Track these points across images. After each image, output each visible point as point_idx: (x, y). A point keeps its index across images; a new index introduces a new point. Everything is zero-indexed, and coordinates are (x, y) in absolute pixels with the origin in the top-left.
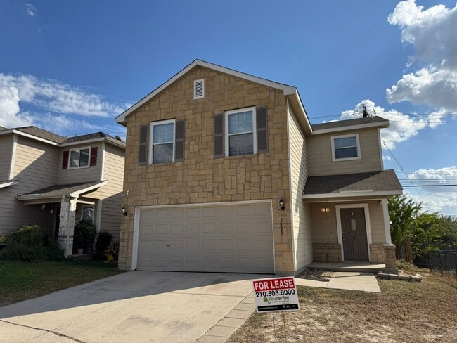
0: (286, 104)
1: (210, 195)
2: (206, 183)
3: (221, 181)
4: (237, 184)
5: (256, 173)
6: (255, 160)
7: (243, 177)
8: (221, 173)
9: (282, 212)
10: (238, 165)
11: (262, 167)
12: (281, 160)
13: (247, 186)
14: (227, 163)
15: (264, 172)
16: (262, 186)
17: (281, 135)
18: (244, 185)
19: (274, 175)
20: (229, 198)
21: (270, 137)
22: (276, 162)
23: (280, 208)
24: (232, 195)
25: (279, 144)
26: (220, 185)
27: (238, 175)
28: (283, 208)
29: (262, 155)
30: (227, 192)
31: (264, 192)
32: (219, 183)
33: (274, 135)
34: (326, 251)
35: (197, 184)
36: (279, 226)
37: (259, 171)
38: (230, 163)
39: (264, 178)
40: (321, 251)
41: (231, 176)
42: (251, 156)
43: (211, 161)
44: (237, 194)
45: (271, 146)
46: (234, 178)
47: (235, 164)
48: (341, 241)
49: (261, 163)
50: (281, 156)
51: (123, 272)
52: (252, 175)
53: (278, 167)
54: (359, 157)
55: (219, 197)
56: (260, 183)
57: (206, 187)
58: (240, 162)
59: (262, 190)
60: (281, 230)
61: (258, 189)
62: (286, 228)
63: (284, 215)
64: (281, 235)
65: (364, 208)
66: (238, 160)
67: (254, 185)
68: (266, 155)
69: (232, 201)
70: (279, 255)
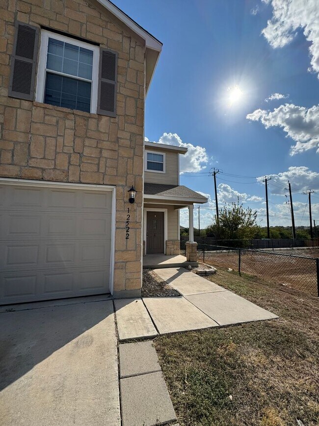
3: (20, 140)
4: (56, 153)
5: (93, 143)
6: (92, 123)
7: (69, 143)
8: (22, 127)
9: (130, 206)
10: (61, 123)
11: (105, 137)
12: (132, 134)
13: (75, 160)
14: (38, 111)
15: (106, 145)
16: (102, 165)
17: (136, 99)
18: (70, 157)
19: (122, 152)
20: (39, 174)
21: (118, 97)
22: (126, 135)
23: (127, 200)
24: (43, 170)
25: (131, 111)
26: (18, 147)
27: (60, 139)
28: (132, 200)
29: (104, 119)
30: (32, 163)
31: (104, 174)
32: (16, 143)
33: (126, 97)
36: (124, 225)
37: (99, 141)
39: (105, 154)
41: (45, 137)
42: (86, 114)
44: (55, 169)
45: (119, 110)
47: (54, 120)
49: (102, 130)
50: (134, 129)
52: (87, 143)
53: (128, 143)
54: (164, 172)
56: (99, 159)
58: (65, 118)
59: (102, 170)
60: (127, 231)
61: (95, 168)
62: (135, 228)
63: (133, 210)
64: (127, 238)
65: (164, 212)
66: (62, 115)
67: (88, 160)
68: (112, 120)
69: (42, 179)
70: (121, 267)
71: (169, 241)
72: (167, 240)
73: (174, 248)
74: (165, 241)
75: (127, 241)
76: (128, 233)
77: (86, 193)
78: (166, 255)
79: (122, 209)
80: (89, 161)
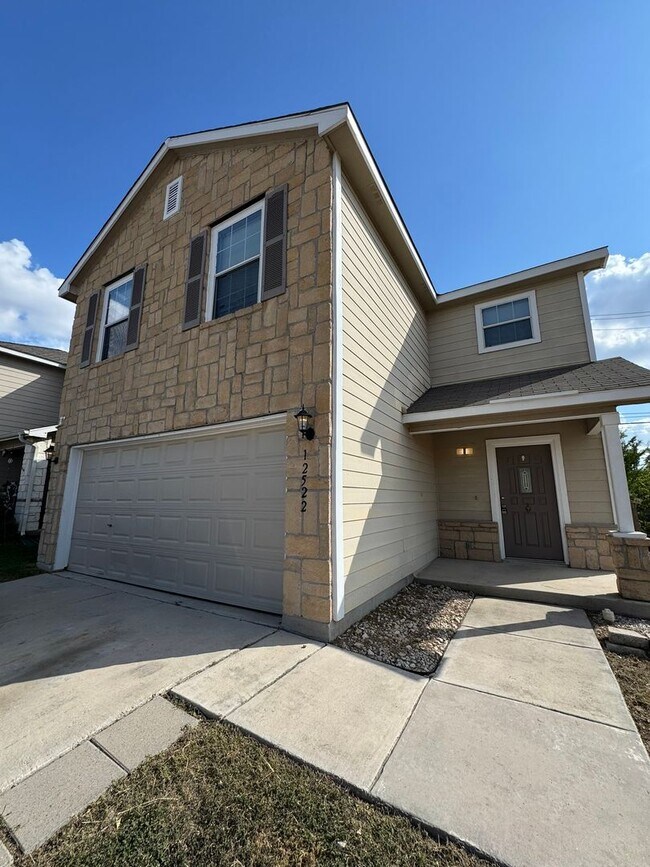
0: (331, 164)
1: (170, 413)
2: (166, 388)
3: (190, 379)
4: (219, 382)
5: (257, 349)
6: (256, 319)
7: (230, 363)
8: (191, 362)
10: (223, 338)
11: (271, 333)
12: (313, 306)
13: (236, 385)
14: (204, 334)
15: (273, 345)
16: (267, 382)
17: (315, 241)
18: (231, 384)
19: (296, 349)
20: (202, 417)
21: (291, 255)
22: (301, 314)
24: (207, 410)
25: (309, 266)
26: (188, 389)
27: (222, 361)
28: (309, 434)
29: (271, 304)
30: (199, 404)
31: (270, 396)
32: (187, 384)
33: (299, 247)
34: (466, 536)
35: (151, 392)
36: (297, 484)
37: (263, 343)
38: (210, 335)
39: (272, 361)
40: (454, 535)
41: (209, 365)
42: (249, 310)
43: (178, 339)
44: (217, 405)
45: (291, 278)
46: (214, 369)
47: (217, 337)
48: (497, 516)
49: (268, 324)
50: (313, 296)
51: (41, 572)
52: (249, 354)
53: (304, 326)
54: (537, 337)
55: (184, 417)
56: (264, 372)
57: (165, 398)
58: (229, 328)
59: (267, 392)
60: (303, 497)
61: (258, 389)
62: (316, 490)
63: (312, 453)
64: (303, 511)
65: (549, 445)
66: (224, 327)
67: (251, 379)
68: (281, 299)
69: (207, 424)
70: (293, 568)
71: (573, 525)
72: (569, 521)
73: (596, 548)
74: (562, 526)
75: (303, 516)
76: (305, 499)
77: (261, 433)
78: (569, 566)
79: (296, 454)
80: (252, 382)
